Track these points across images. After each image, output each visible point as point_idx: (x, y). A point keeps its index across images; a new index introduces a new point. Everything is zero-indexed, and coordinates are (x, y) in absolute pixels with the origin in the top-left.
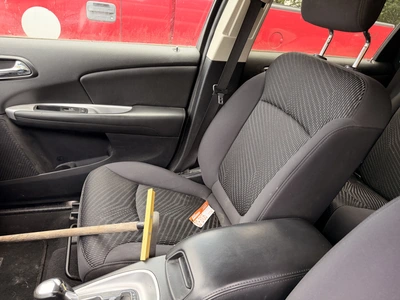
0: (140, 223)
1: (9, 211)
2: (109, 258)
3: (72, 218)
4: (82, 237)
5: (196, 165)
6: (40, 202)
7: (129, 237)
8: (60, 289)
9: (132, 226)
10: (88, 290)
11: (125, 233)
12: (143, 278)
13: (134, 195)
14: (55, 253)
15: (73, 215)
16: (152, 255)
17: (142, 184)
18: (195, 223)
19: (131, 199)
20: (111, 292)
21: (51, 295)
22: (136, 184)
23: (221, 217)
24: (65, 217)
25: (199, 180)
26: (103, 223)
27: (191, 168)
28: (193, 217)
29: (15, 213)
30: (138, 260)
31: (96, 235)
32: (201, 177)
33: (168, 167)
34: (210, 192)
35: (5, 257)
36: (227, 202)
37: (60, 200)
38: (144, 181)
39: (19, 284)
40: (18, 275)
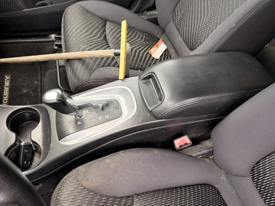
0: (117, 51)
1: (6, 41)
2: (93, 76)
3: (56, 48)
4: (68, 60)
5: (153, 7)
6: (28, 34)
7: (105, 62)
8: (62, 97)
9: (110, 53)
10: (82, 98)
11: (102, 58)
12: (123, 92)
13: (105, 30)
14: (48, 73)
15: (56, 45)
16: (127, 76)
17: (109, 21)
18: (153, 56)
19: (103, 33)
20: (99, 101)
21: (56, 101)
22: (105, 21)
23: (172, 51)
24: (50, 47)
25: (155, 21)
26: (84, 50)
27: (148, 10)
28: (152, 50)
29: (11, 43)
30: (117, 79)
31: (80, 59)
32: (156, 19)
33: (129, 8)
34: (163, 31)
35: (12, 75)
36: (179, 40)
37: (44, 33)
38: (111, 19)
39: (26, 93)
40: (24, 87)
